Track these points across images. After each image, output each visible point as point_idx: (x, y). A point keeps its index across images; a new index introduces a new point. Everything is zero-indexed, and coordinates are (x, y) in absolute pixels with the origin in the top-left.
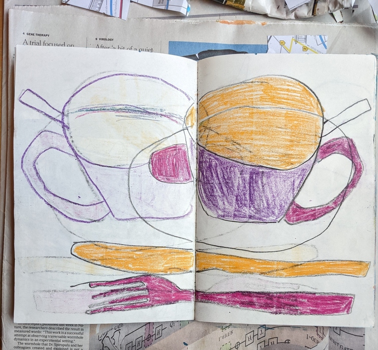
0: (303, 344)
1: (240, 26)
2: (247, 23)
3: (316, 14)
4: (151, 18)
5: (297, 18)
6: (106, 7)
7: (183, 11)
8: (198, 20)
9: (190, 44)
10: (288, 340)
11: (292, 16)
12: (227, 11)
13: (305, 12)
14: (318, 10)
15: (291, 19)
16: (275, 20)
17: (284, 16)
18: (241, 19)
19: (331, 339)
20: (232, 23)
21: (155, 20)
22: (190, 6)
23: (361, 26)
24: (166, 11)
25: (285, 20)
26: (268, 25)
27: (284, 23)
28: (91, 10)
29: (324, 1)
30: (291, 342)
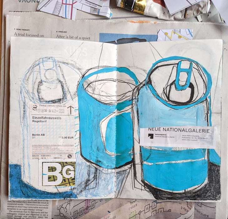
0: (179, 212)
1: (141, 24)
2: (145, 22)
3: (187, 17)
4: (89, 19)
5: (175, 19)
6: (63, 13)
7: (108, 16)
8: (117, 20)
9: (112, 35)
10: (170, 210)
11: (172, 18)
12: (134, 15)
13: (180, 16)
14: (188, 15)
15: (171, 20)
16: (162, 20)
17: (168, 18)
18: (142, 20)
19: (195, 209)
20: (136, 22)
21: (91, 20)
22: (112, 12)
23: (213, 23)
24: (98, 15)
25: (168, 20)
26: (158, 24)
27: (167, 22)
28: (54, 15)
29: (191, 9)
30: (172, 211)
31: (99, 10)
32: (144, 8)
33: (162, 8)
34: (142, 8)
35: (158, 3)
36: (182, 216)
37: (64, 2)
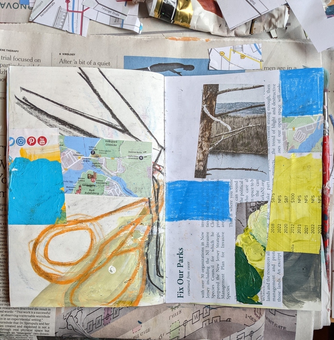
0: (242, 322)
1: (186, 42)
2: (193, 40)
3: (253, 32)
4: (108, 34)
5: (237, 35)
6: (69, 26)
7: (136, 30)
8: (149, 36)
9: (143, 58)
10: (229, 319)
11: (233, 34)
12: (175, 28)
13: (243, 31)
14: (255, 29)
15: (231, 37)
16: (217, 37)
17: (225, 34)
18: (188, 36)
19: (266, 318)
20: (179, 40)
21: (111, 36)
22: (142, 24)
23: (294, 41)
24: (121, 29)
25: (226, 37)
26: (212, 42)
27: (225, 39)
28: (55, 28)
29: (261, 21)
30: (232, 321)
31: (123, 20)
32: (190, 19)
33: (218, 19)
34: (187, 19)
35: (211, 11)
36: (247, 328)
37: (70, 9)
